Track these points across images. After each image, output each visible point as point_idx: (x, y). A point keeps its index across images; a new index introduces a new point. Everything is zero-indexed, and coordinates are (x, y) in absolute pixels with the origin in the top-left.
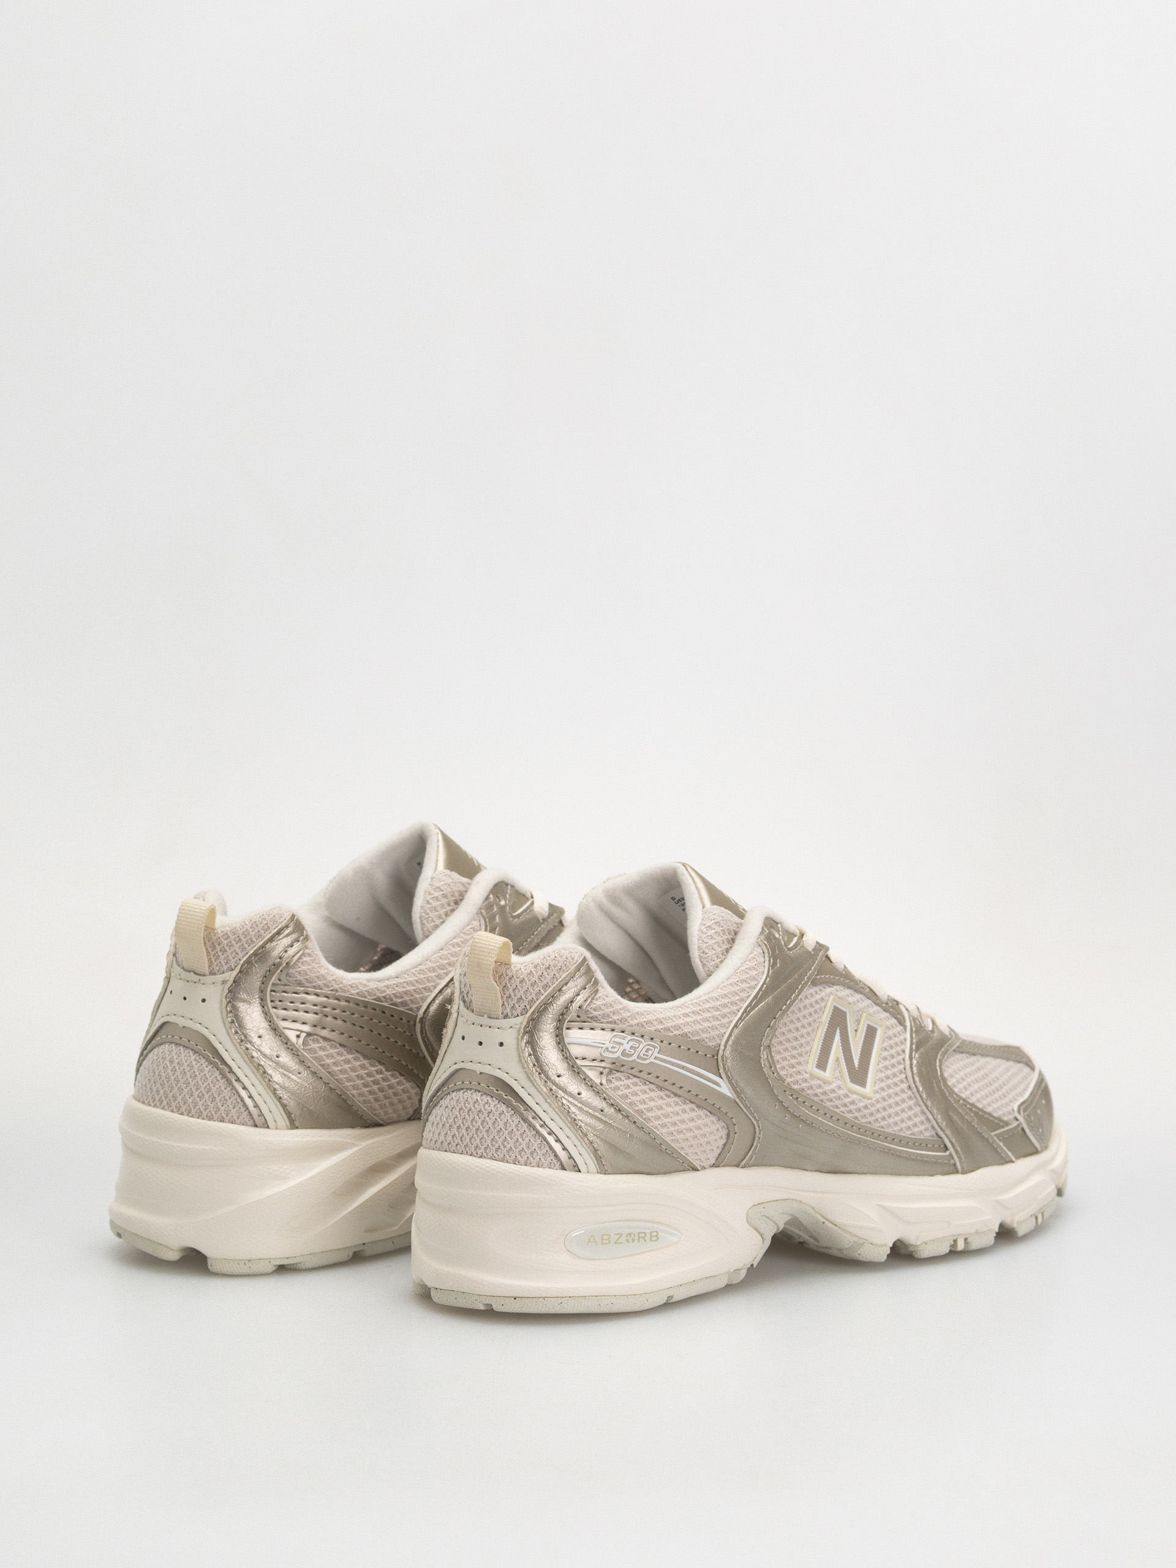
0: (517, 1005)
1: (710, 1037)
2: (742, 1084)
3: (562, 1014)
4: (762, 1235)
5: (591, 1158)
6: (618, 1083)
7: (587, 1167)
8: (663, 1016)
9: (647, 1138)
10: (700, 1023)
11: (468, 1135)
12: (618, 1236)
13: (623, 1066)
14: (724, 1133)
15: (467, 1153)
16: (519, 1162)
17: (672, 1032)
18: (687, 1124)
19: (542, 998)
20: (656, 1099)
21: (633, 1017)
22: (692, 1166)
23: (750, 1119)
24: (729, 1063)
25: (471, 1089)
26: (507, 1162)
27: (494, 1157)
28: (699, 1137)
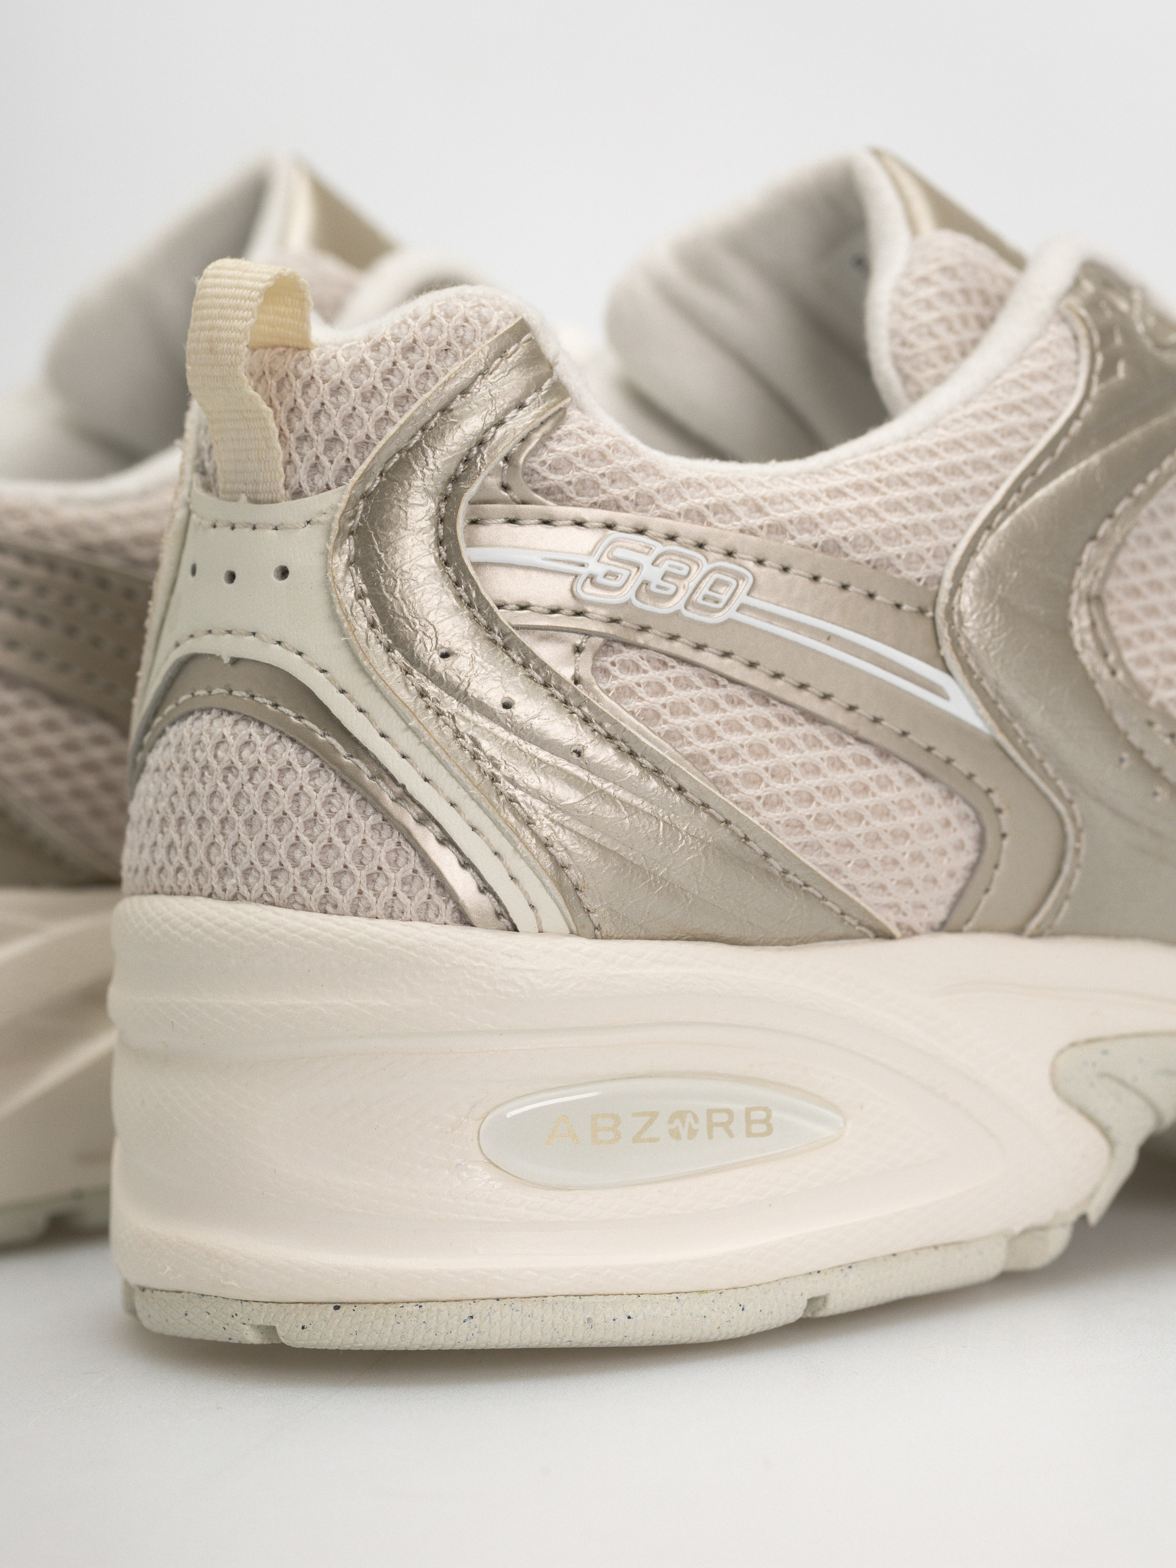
0: (324, 459)
1: (909, 555)
2: (1012, 691)
3: (455, 479)
4: (1105, 1131)
5: (547, 888)
6: (629, 679)
7: (537, 918)
8: (763, 492)
9: (722, 833)
10: (876, 515)
11: (201, 839)
12: (648, 1118)
13: (644, 629)
14: (967, 833)
15: (201, 890)
16: (335, 906)
17: (793, 538)
18: (847, 800)
19: (391, 431)
20: (748, 726)
21: (673, 491)
22: (870, 922)
23: (1046, 797)
24: (971, 627)
25: (209, 710)
26: (304, 908)
27: (270, 896)
28: (887, 838)
